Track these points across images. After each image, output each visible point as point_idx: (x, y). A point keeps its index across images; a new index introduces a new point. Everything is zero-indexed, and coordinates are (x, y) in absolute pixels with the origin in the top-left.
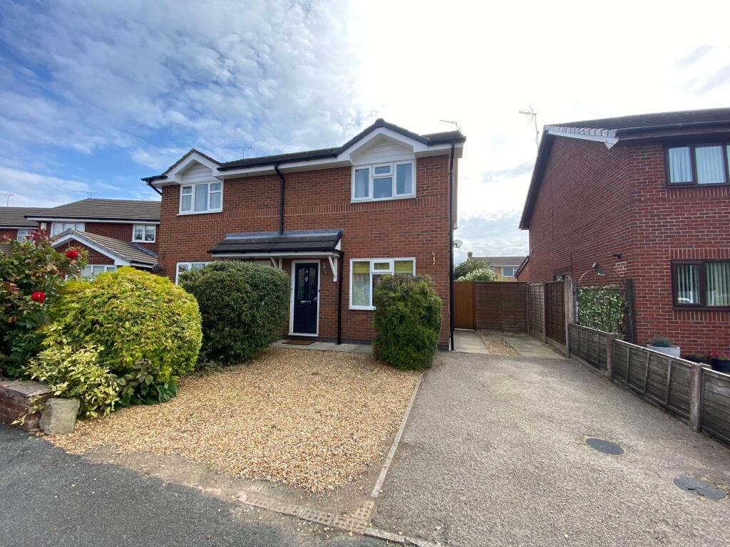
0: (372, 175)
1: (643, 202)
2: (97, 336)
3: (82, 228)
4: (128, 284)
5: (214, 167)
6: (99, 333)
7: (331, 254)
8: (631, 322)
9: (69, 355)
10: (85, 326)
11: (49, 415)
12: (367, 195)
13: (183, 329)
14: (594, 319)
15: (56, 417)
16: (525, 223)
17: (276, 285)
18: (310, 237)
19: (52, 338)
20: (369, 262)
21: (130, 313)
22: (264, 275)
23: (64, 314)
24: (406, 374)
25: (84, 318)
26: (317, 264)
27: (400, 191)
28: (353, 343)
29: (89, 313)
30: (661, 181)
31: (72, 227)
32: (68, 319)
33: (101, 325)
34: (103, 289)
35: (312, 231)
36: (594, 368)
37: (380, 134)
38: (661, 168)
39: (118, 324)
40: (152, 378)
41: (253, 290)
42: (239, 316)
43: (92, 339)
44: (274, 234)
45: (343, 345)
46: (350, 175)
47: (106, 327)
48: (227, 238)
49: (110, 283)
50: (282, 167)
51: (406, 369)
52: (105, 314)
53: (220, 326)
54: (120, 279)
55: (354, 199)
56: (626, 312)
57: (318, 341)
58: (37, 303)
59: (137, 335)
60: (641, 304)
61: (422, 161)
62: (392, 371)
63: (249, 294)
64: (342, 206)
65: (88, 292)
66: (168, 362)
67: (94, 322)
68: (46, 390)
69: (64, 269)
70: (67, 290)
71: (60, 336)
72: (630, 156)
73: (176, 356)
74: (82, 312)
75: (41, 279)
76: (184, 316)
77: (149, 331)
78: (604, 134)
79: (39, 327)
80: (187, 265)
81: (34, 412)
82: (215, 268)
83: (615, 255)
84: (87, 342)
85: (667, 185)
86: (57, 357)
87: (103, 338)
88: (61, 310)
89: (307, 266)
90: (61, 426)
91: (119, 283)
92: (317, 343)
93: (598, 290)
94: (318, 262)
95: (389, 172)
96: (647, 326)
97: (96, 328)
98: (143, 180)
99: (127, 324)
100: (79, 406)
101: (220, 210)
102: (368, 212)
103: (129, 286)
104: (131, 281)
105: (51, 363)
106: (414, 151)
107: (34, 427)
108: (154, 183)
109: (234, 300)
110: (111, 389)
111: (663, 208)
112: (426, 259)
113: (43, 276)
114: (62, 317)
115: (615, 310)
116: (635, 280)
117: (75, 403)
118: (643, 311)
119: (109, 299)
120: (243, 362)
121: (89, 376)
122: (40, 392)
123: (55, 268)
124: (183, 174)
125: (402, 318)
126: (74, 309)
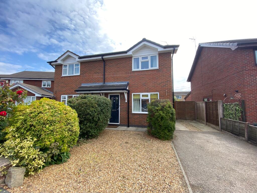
0: (141, 60)
1: (247, 71)
2: (33, 132)
3: (22, 82)
4: (47, 106)
5: (77, 58)
6: (34, 131)
7: (125, 91)
8: (244, 117)
9: (19, 143)
10: (26, 128)
11: (10, 177)
12: (138, 68)
13: (72, 126)
14: (230, 116)
15: (14, 178)
16: (190, 79)
17: (107, 105)
18: (116, 85)
19: (10, 134)
20: (140, 94)
21: (49, 121)
22: (102, 100)
23: (16, 122)
24: (165, 142)
25: (26, 123)
26: (119, 95)
27: (152, 66)
28: (134, 127)
29: (29, 121)
30: (253, 63)
31: (18, 81)
32: (18, 125)
33: (35, 127)
34: (35, 109)
35: (116, 82)
36: (236, 136)
37: (144, 44)
38: (253, 58)
39: (43, 126)
40: (59, 151)
41: (98, 107)
42: (93, 118)
43: (30, 134)
44: (101, 84)
45: (130, 128)
46: (132, 60)
47: (37, 128)
48: (82, 85)
49: (38, 106)
50: (104, 57)
51: (165, 140)
52: (36, 121)
53: (85, 123)
54: (43, 104)
55: (133, 70)
56: (242, 113)
57: (120, 126)
58: (2, 117)
59: (52, 131)
60: (248, 110)
61: (161, 55)
62: (159, 141)
63: (97, 109)
64: (128, 72)
65: (28, 111)
66: (66, 142)
67: (31, 126)
68: (8, 163)
69: (16, 99)
70: (18, 109)
71: (14, 133)
72: (241, 53)
73: (69, 139)
74: (25, 120)
75: (4, 105)
76: (72, 120)
77: (57, 128)
78: (231, 45)
79: (4, 129)
80: (66, 96)
81: (2, 175)
82: (82, 98)
83: (235, 91)
84: (27, 135)
85: (255, 64)
86: (13, 145)
87: (35, 133)
88: (14, 120)
89: (115, 96)
90: (16, 183)
91: (43, 106)
92: (119, 127)
93: (231, 104)
94: (119, 94)
95: (148, 59)
96: (250, 118)
97: (32, 128)
98: (48, 62)
99: (47, 126)
100: (25, 170)
101: (79, 74)
102: (139, 75)
103: (47, 107)
104: (48, 104)
105: (10, 148)
106: (158, 51)
107: (2, 183)
108: (52, 64)
109: (91, 111)
110: (41, 161)
111: (254, 73)
112: (163, 93)
113: (6, 103)
114: (15, 123)
115: (238, 112)
116: (245, 100)
117: (23, 169)
118: (249, 113)
119: (38, 114)
120: (94, 138)
121: (29, 155)
122: (5, 164)
123: (11, 99)
124: (64, 60)
125: (162, 118)
126: (21, 119)
